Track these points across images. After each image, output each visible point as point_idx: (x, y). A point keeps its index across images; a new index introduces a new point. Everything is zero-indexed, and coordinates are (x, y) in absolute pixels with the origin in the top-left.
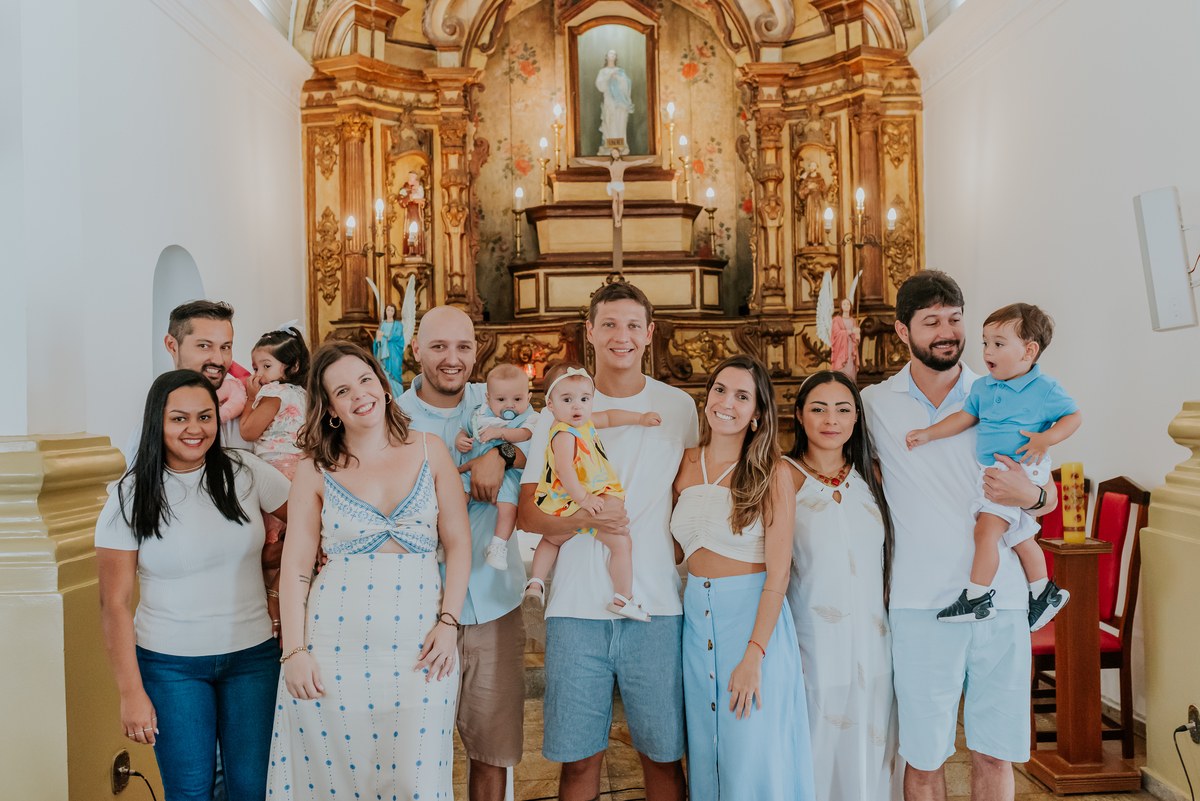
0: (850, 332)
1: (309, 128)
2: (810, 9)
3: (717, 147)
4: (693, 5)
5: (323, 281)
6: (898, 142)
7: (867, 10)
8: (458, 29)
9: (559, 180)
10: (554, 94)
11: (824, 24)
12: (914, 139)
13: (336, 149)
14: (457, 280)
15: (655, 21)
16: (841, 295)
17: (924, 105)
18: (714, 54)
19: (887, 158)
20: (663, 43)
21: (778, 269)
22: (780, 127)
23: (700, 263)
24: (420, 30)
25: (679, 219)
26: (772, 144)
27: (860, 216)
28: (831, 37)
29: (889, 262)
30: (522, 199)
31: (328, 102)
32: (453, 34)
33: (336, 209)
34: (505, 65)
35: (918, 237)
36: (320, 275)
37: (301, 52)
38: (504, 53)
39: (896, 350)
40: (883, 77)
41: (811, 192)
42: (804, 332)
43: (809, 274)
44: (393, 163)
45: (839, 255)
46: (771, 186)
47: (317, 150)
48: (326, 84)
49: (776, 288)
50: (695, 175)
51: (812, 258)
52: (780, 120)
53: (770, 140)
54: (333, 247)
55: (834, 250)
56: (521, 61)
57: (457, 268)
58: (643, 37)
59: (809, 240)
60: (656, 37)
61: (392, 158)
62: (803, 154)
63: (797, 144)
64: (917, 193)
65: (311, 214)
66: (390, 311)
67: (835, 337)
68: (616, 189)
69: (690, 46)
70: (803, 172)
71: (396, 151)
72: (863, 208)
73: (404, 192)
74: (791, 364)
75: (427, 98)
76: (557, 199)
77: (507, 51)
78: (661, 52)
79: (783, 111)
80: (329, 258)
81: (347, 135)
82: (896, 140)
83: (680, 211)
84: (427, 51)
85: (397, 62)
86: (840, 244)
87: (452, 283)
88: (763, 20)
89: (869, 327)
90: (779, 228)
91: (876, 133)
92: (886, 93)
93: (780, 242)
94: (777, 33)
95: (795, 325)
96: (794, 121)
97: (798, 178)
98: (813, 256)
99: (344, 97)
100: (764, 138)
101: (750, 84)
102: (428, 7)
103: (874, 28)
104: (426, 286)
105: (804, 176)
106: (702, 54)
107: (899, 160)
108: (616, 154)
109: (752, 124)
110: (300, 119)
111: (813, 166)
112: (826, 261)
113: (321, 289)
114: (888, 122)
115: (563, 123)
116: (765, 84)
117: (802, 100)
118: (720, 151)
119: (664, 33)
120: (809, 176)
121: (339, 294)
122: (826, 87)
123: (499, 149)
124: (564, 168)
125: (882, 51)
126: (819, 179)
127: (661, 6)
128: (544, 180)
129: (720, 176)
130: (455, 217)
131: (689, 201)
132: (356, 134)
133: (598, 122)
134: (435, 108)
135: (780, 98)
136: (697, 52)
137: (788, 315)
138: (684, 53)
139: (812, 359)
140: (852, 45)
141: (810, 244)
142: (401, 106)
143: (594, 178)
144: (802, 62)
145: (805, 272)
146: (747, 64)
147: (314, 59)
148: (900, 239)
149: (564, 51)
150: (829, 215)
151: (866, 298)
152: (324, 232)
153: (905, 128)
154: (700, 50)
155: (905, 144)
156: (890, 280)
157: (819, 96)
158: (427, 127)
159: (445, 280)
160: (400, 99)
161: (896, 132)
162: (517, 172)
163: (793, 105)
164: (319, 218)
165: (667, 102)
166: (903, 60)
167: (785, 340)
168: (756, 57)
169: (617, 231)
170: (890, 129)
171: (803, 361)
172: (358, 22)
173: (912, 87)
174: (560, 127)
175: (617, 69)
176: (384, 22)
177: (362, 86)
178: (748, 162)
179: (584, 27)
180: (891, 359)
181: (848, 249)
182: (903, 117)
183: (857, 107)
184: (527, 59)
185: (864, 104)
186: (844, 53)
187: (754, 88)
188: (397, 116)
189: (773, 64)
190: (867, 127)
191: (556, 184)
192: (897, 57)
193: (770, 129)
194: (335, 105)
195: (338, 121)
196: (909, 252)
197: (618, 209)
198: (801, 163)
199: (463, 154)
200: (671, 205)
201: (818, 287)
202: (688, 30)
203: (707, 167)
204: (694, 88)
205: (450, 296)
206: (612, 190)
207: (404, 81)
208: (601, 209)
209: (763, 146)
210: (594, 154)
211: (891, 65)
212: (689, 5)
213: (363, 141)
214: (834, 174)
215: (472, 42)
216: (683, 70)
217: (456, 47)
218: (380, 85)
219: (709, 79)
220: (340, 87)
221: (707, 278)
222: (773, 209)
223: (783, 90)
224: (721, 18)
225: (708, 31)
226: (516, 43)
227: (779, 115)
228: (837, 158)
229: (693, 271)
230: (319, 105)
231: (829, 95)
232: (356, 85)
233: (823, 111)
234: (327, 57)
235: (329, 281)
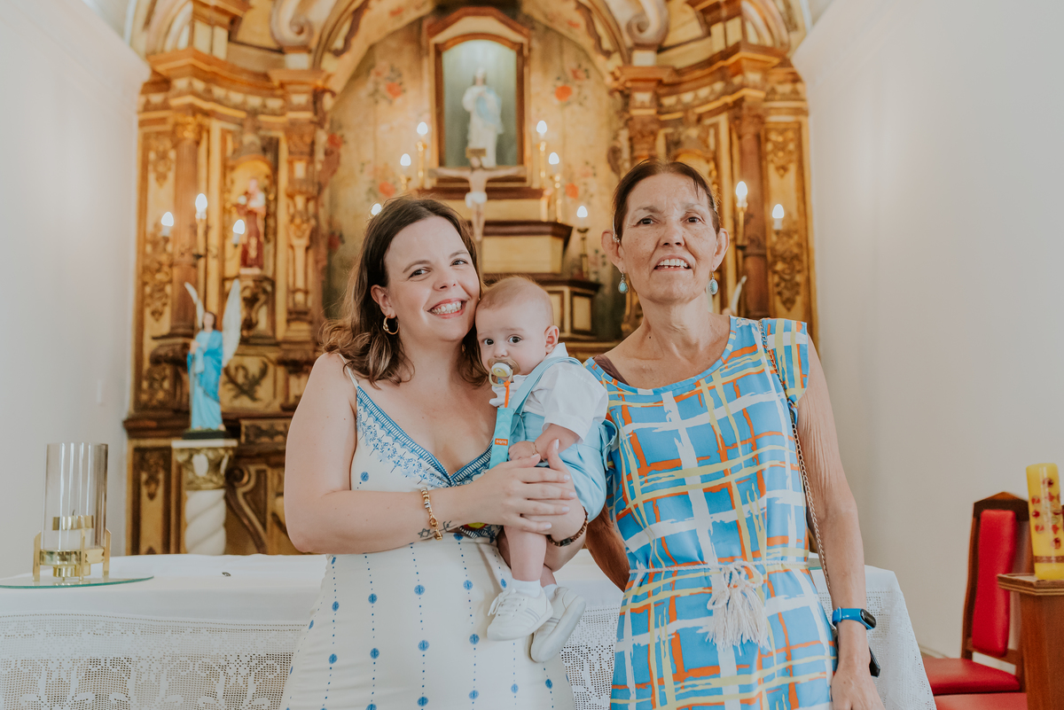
1: (145, 133)
2: (685, 9)
3: (591, 171)
5: (151, 296)
6: (783, 149)
7: (747, 7)
8: (307, 29)
10: (420, 114)
11: (701, 25)
12: (800, 146)
13: (172, 154)
14: (300, 297)
15: (525, 40)
17: (810, 110)
18: (588, 77)
19: (772, 167)
20: (535, 63)
22: (654, 134)
23: (571, 283)
24: (266, 31)
25: (547, 239)
26: (645, 153)
27: (742, 215)
28: (708, 38)
29: (776, 279)
31: (165, 106)
32: (301, 32)
34: (370, 86)
36: (148, 290)
37: (136, 49)
38: (369, 75)
40: (765, 80)
44: (233, 168)
47: (152, 156)
48: (163, 86)
50: (569, 200)
52: (654, 127)
53: (643, 149)
54: (163, 258)
56: (388, 82)
57: (300, 284)
58: (509, 56)
60: (527, 55)
61: (230, 163)
63: (673, 152)
64: (804, 203)
65: (142, 224)
66: (209, 320)
68: (478, 201)
69: (563, 69)
71: (236, 156)
72: (745, 205)
73: (242, 200)
75: (275, 104)
77: (372, 72)
78: (533, 74)
79: (658, 119)
80: (159, 271)
81: (180, 137)
82: (781, 147)
83: (549, 229)
84: (275, 55)
85: (240, 63)
87: (294, 299)
88: (635, 22)
91: (758, 137)
92: (769, 97)
94: (650, 34)
96: (669, 130)
99: (179, 96)
100: (637, 147)
101: (621, 92)
102: (276, 7)
103: (754, 26)
104: (266, 303)
106: (576, 76)
107: (784, 168)
108: (477, 163)
109: (625, 134)
110: (135, 122)
113: (149, 306)
114: (772, 129)
116: (638, 90)
117: (678, 107)
118: (595, 175)
119: (536, 54)
121: (167, 311)
122: (704, 92)
123: (362, 171)
125: (763, 49)
127: (533, 27)
129: (595, 201)
130: (298, 227)
131: (560, 220)
132: (190, 136)
134: (282, 114)
135: (654, 104)
136: (570, 75)
138: (556, 75)
140: (731, 41)
142: (244, 110)
144: (678, 66)
146: (619, 68)
147: (149, 57)
148: (788, 253)
149: (430, 68)
152: (155, 244)
154: (574, 73)
155: (790, 152)
156: (778, 298)
157: (697, 102)
158: (274, 134)
159: (288, 297)
160: (244, 103)
161: (780, 139)
162: (381, 195)
163: (668, 113)
164: (149, 230)
166: (785, 63)
168: (627, 60)
170: (774, 137)
172: (196, 16)
173: (796, 92)
175: (485, 88)
176: (226, 20)
177: (199, 85)
179: (450, 43)
182: (787, 123)
183: (736, 110)
184: (394, 80)
185: (745, 105)
186: (721, 52)
187: (626, 96)
188: (239, 120)
189: (646, 68)
190: (749, 130)
192: (779, 57)
193: (643, 136)
194: (170, 106)
195: (171, 124)
197: (478, 221)
199: (312, 162)
200: (539, 223)
202: (561, 52)
203: (581, 190)
204: (568, 110)
205: (291, 314)
206: (473, 202)
207: (248, 84)
209: (636, 154)
211: (774, 67)
213: (198, 143)
215: (324, 45)
216: (557, 92)
217: (304, 48)
218: (220, 85)
219: (584, 102)
220: (175, 87)
221: (577, 300)
223: (657, 98)
225: (581, 53)
226: (382, 63)
227: (654, 123)
228: (717, 167)
229: (561, 293)
230: (156, 108)
231: (706, 101)
232: (191, 84)
233: (700, 119)
234: (162, 51)
235: (157, 295)
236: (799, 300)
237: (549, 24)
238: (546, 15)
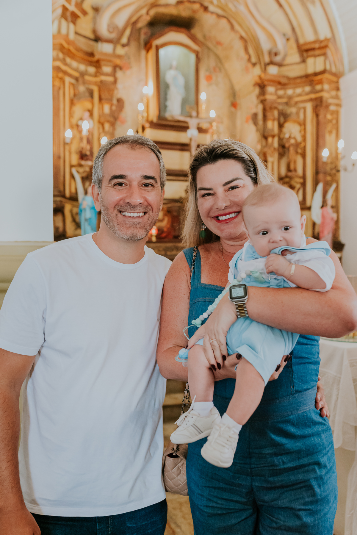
0: (330, 216)
2: (292, 48)
4: (215, 43)
6: (331, 122)
8: (115, 31)
9: (150, 128)
11: (300, 57)
12: (337, 122)
18: (220, 71)
26: (270, 118)
27: (341, 156)
28: (304, 64)
32: (112, 33)
41: (292, 145)
44: (75, 105)
53: (270, 115)
58: (193, 57)
60: (199, 57)
63: (281, 120)
67: (323, 218)
69: (209, 66)
71: (76, 98)
73: (80, 123)
84: (93, 42)
88: (272, 50)
90: (273, 162)
94: (279, 58)
96: (280, 107)
101: (260, 85)
103: (330, 62)
105: (287, 136)
106: (215, 71)
107: (331, 132)
109: (260, 107)
111: (291, 132)
112: (298, 180)
114: (329, 112)
117: (285, 96)
120: (290, 136)
122: (299, 91)
126: (294, 138)
128: (139, 126)
133: (165, 99)
134: (96, 76)
135: (276, 94)
136: (212, 70)
140: (318, 70)
141: (290, 171)
142: (78, 72)
144: (289, 76)
146: (263, 74)
153: (334, 116)
154: (214, 68)
155: (334, 124)
157: (295, 95)
158: (91, 86)
160: (78, 68)
161: (331, 118)
163: (280, 98)
166: (337, 81)
168: (265, 70)
172: (63, 15)
173: (338, 95)
175: (177, 71)
176: (74, 19)
177: (61, 56)
178: (257, 126)
182: (334, 111)
183: (318, 102)
185: (323, 100)
186: (312, 73)
187: (263, 87)
188: (76, 77)
189: (274, 75)
190: (323, 112)
191: (148, 130)
193: (270, 109)
199: (112, 105)
204: (211, 87)
211: (333, 83)
212: (212, 43)
213: (60, 89)
214: (302, 136)
215: (118, 40)
216: (206, 78)
217: (111, 41)
218: (70, 58)
219: (218, 84)
222: (272, 152)
224: (247, 48)
225: (218, 59)
228: (305, 129)
231: (300, 95)
233: (296, 103)
238: (204, 37)
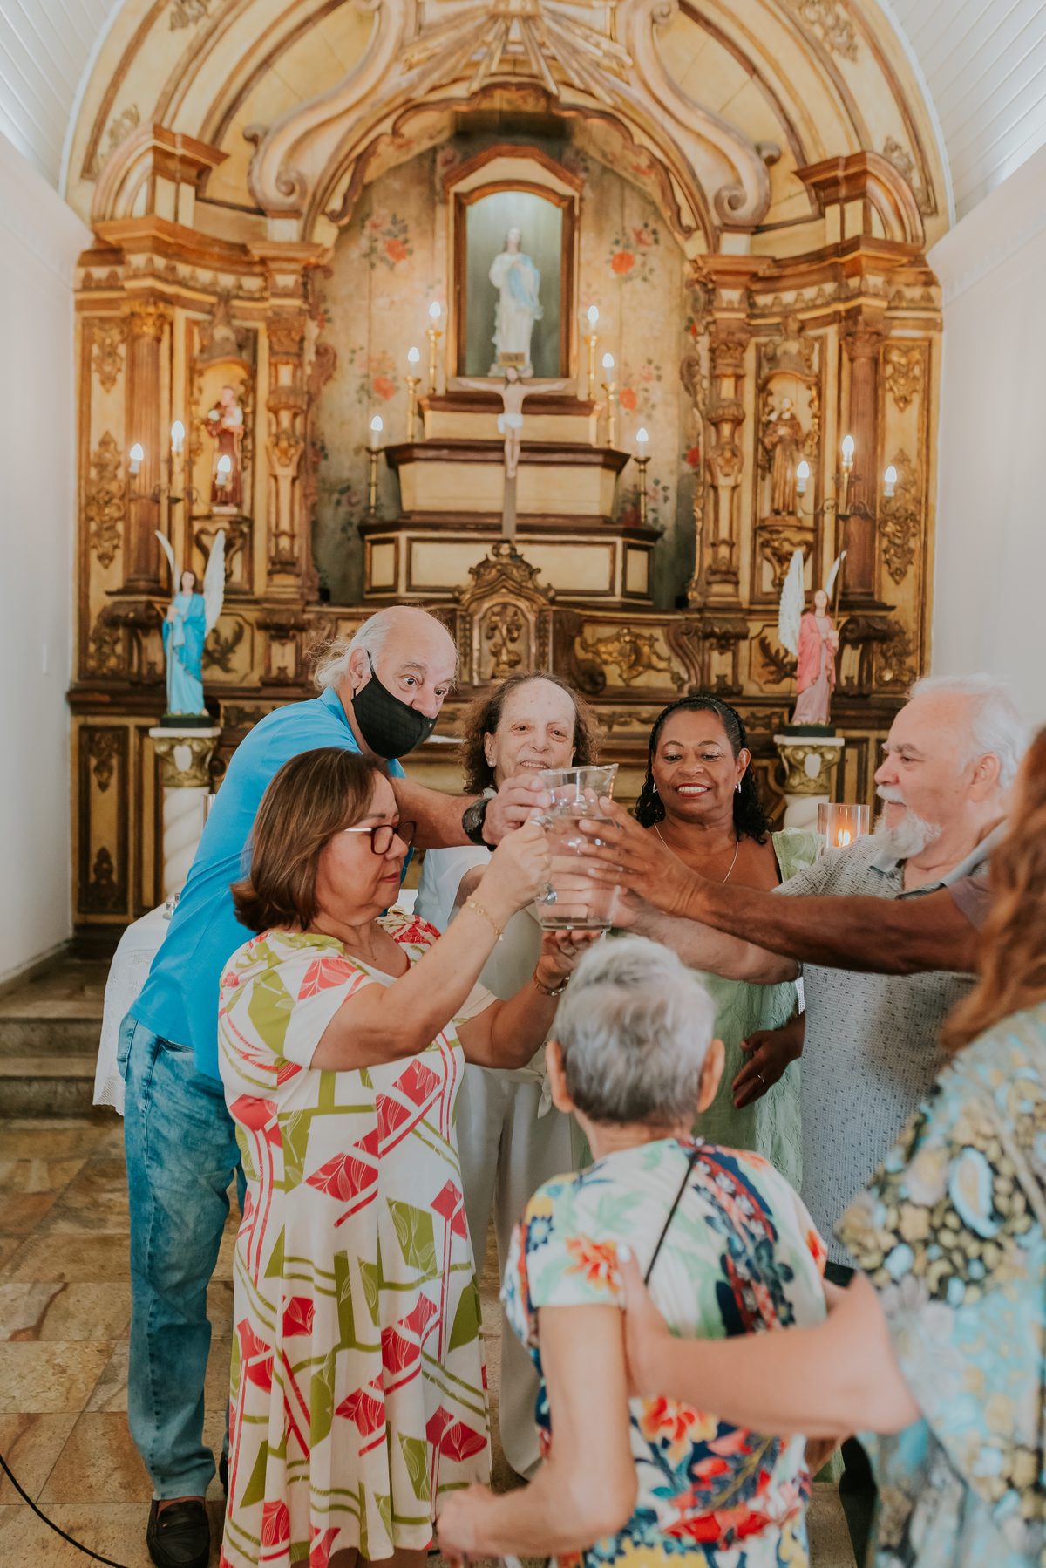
0: (824, 636)
1: (85, 319)
2: (792, 181)
3: (655, 373)
4: (631, 170)
5: (98, 534)
6: (906, 375)
7: (871, 185)
8: (297, 188)
9: (432, 408)
10: (431, 287)
11: (812, 203)
12: (928, 372)
13: (122, 350)
14: (284, 542)
15: (576, 190)
16: (817, 584)
17: (944, 325)
18: (657, 241)
19: (889, 397)
20: (587, 221)
21: (731, 545)
22: (743, 347)
23: (625, 533)
24: (244, 186)
25: (598, 471)
26: (730, 371)
27: (846, 475)
28: (820, 222)
29: (885, 543)
30: (381, 434)
31: (112, 284)
32: (291, 192)
33: (119, 435)
34: (364, 243)
35: (927, 509)
36: (93, 527)
37: (76, 210)
38: (363, 227)
39: (888, 666)
40: (889, 282)
41: (781, 440)
42: (763, 635)
43: (774, 554)
44: (201, 373)
45: (816, 530)
46: (726, 429)
47: (95, 350)
48: (111, 257)
49: (727, 572)
50: (623, 411)
51: (779, 532)
52: (743, 336)
53: (728, 365)
54: (113, 487)
55: (809, 522)
56: (388, 238)
57: (285, 525)
58: (558, 214)
59: (776, 506)
60: (577, 211)
61: (198, 365)
62: (773, 386)
63: (765, 371)
64: (928, 448)
65: (84, 440)
66: (188, 580)
67: (803, 642)
68: (511, 424)
69: (624, 229)
70: (772, 411)
71: (206, 356)
72: (851, 464)
73: (214, 416)
74: (743, 679)
75: (252, 283)
76: (430, 434)
77: (368, 223)
78: (584, 235)
79: (749, 325)
80: (107, 503)
81: (137, 330)
82: (903, 372)
83: (599, 459)
84: (253, 218)
85: (210, 230)
86: (818, 515)
87: (277, 545)
88: (726, 195)
89: (852, 631)
90: (735, 488)
91: (874, 360)
92: (893, 305)
93: (735, 508)
94: (744, 212)
95: (750, 625)
96: (763, 340)
97: (764, 419)
98: (780, 529)
99: (135, 276)
100: (719, 361)
101: (704, 285)
102: (257, 153)
103: (881, 212)
104: (241, 549)
105: (773, 417)
106: (640, 241)
107: (906, 400)
108: (512, 375)
109: (704, 342)
110: (72, 306)
111: (786, 404)
112: (797, 537)
113: (95, 547)
114: (893, 347)
115: (442, 328)
116: (725, 285)
117: (775, 309)
118: (659, 378)
119: (589, 208)
120: (779, 418)
121: (119, 554)
122: (810, 293)
123: (352, 361)
124: (441, 392)
125: (890, 245)
126: (793, 422)
127: (586, 169)
128: (412, 407)
129: (658, 414)
130: (285, 453)
131: (613, 446)
132: (149, 330)
133: (491, 329)
134: (262, 299)
135: (745, 306)
136: (633, 238)
137: (740, 610)
138: (613, 237)
139: (771, 673)
140: (848, 236)
141: (777, 512)
142: (214, 293)
143: (481, 407)
144: (779, 256)
145: (768, 551)
146: (701, 256)
147: (94, 221)
148: (902, 511)
149: (448, 225)
150: (803, 471)
151: (850, 590)
152: (101, 466)
153: (916, 355)
154: (638, 234)
155: (915, 378)
156: (885, 567)
157: (799, 306)
158: (250, 324)
159: (269, 540)
160: (214, 283)
161: (903, 361)
162: (376, 395)
163: (762, 316)
164: (94, 446)
165: (587, 305)
166: (918, 260)
167: (735, 644)
168: (714, 245)
169: (510, 483)
170: (895, 357)
171: (760, 676)
172: (158, 170)
173: (929, 298)
174: (438, 335)
175: (520, 256)
176: (193, 173)
177: (160, 262)
178: (696, 395)
179: (477, 193)
180: (881, 677)
181: (829, 520)
182: (913, 340)
183: (850, 322)
184: (396, 236)
185: (860, 318)
186: (836, 245)
187: (710, 291)
188: (208, 307)
189: (737, 257)
190: (864, 351)
191: (428, 414)
192: (909, 255)
193: (729, 349)
194: (122, 288)
195: (125, 310)
196: (913, 530)
197: (512, 452)
198: (771, 400)
199: (299, 366)
200: (586, 449)
201: (785, 573)
202: (623, 205)
203: (640, 400)
204: (627, 287)
205: (274, 564)
206: (506, 425)
207: (221, 258)
208: (490, 450)
209: (718, 372)
210: (483, 372)
211: (902, 266)
212: (625, 169)
213: (158, 340)
214: (814, 416)
215: (318, 205)
216: (613, 262)
217: (293, 213)
218: (186, 262)
219: (649, 277)
220: (129, 263)
221: (632, 554)
222: (728, 461)
223: (749, 295)
224: (667, 188)
225: (649, 208)
226: (381, 212)
227: (743, 330)
228: (820, 395)
229: (613, 544)
230: (99, 287)
231: (811, 305)
232: (150, 261)
233: (802, 327)
234: (112, 218)
235: (107, 534)
236: (912, 571)
237: (609, 165)
238: (604, 155)
